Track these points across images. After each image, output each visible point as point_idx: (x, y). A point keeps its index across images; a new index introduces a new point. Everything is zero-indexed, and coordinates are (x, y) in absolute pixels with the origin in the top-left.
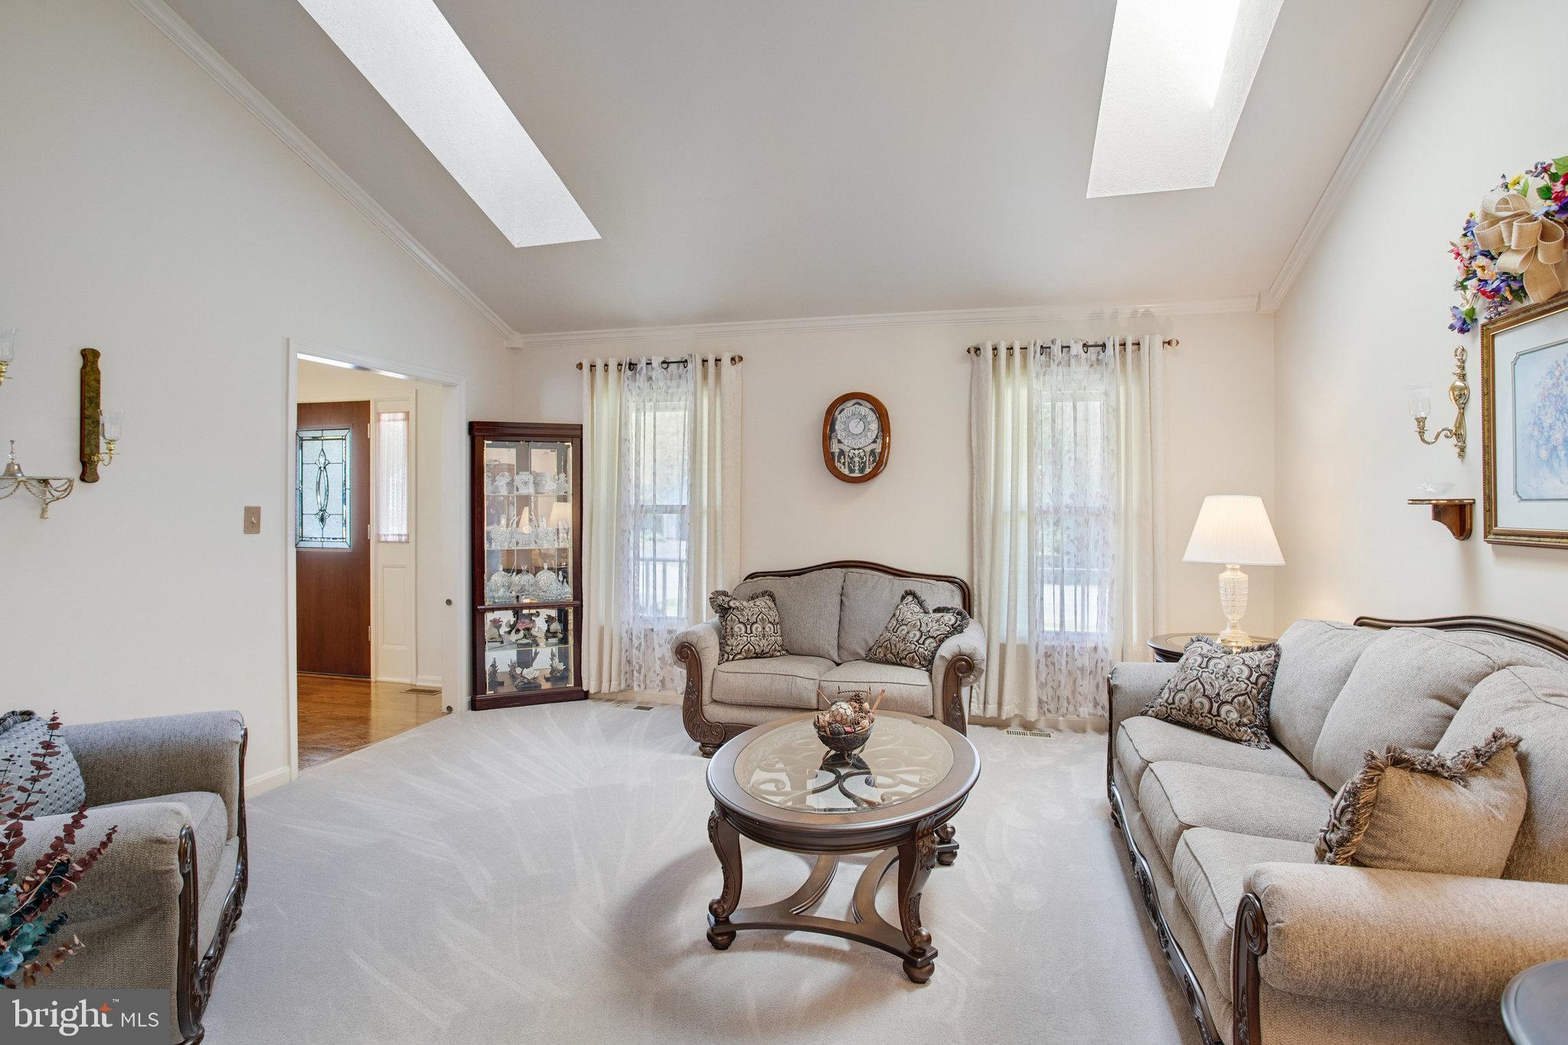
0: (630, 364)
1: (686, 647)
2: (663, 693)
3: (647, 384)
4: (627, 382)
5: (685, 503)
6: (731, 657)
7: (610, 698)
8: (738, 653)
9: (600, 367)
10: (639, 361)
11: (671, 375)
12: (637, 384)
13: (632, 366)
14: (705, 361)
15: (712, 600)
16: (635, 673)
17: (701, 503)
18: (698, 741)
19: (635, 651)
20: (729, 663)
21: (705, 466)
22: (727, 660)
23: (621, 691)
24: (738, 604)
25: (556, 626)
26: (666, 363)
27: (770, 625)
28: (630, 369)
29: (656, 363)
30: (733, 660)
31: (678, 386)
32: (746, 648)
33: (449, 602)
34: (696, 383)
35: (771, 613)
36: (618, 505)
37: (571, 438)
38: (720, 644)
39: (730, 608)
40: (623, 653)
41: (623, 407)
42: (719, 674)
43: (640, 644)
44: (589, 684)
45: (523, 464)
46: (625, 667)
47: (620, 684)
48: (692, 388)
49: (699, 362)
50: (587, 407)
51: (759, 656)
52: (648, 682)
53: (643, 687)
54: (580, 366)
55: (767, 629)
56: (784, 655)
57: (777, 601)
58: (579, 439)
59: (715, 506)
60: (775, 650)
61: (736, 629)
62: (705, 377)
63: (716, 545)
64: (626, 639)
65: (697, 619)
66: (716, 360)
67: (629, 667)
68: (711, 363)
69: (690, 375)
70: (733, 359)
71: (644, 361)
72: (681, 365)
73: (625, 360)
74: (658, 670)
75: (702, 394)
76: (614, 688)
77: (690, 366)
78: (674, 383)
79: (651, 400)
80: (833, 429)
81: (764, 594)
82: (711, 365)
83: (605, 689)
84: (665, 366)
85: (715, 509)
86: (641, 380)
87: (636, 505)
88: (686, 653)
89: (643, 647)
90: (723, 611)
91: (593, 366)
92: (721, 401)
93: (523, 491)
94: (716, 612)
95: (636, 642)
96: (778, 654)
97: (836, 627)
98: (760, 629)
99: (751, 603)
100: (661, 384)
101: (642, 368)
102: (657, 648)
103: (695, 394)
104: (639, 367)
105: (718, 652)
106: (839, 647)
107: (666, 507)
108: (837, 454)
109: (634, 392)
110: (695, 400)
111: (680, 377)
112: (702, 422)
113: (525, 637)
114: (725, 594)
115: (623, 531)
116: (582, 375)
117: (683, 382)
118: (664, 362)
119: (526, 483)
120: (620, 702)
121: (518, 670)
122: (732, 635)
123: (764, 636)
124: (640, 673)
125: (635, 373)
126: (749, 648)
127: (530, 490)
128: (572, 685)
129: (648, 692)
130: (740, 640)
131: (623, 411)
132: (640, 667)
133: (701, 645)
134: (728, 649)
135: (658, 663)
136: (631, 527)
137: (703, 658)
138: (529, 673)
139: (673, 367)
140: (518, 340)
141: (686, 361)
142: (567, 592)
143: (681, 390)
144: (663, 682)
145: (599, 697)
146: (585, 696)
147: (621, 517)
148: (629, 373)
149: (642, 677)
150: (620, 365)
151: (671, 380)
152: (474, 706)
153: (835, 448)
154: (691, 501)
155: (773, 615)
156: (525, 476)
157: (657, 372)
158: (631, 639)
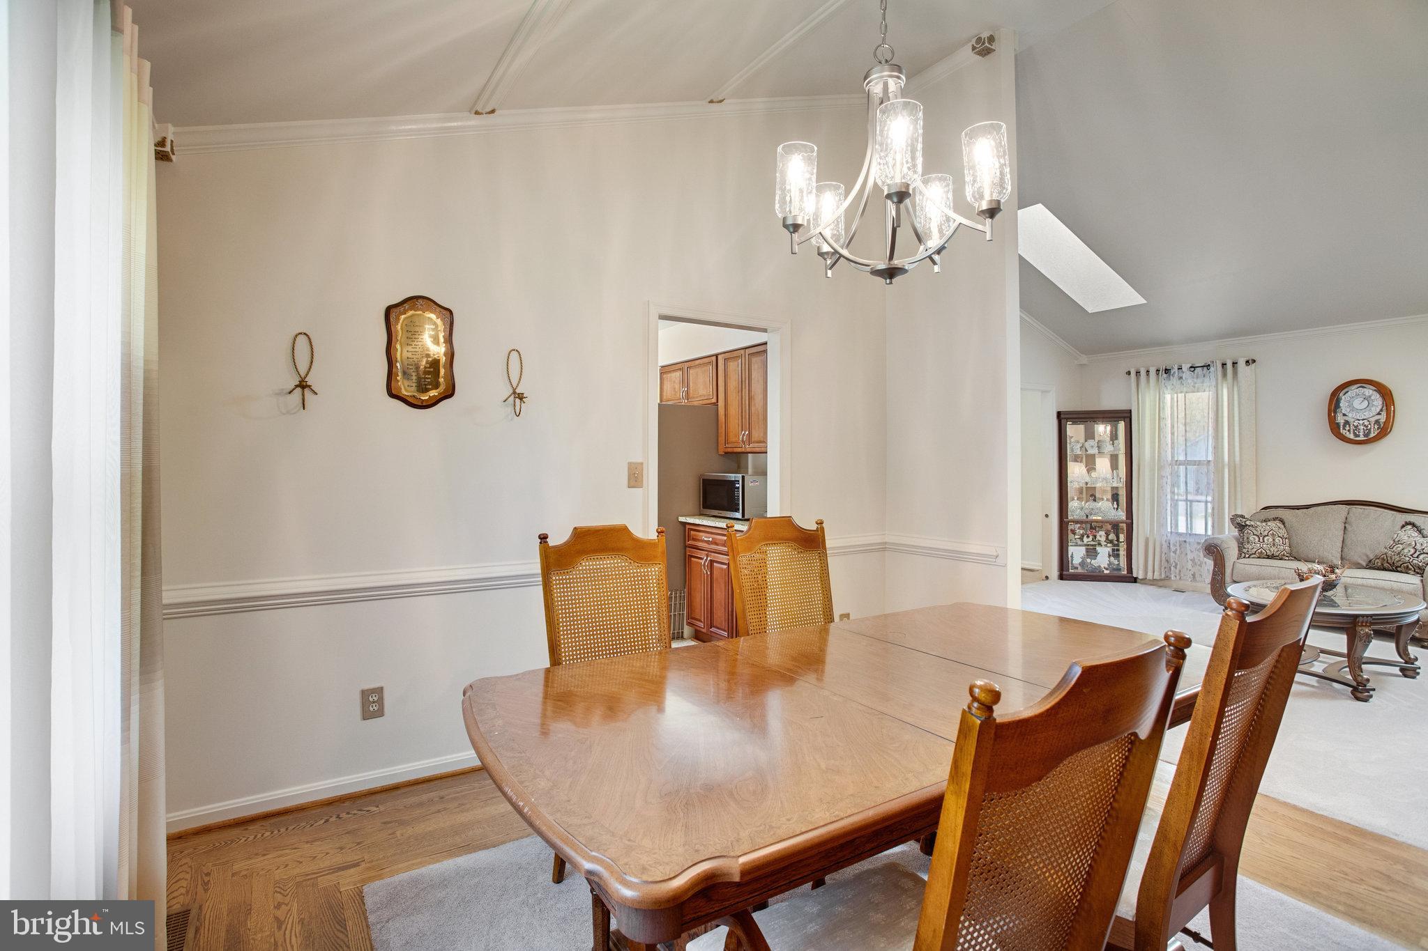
0: (1166, 370)
1: (1213, 546)
2: (1194, 584)
3: (1179, 382)
4: (1163, 381)
5: (1210, 458)
6: (1247, 556)
7: (1154, 583)
8: (1253, 554)
9: (1143, 373)
10: (1173, 368)
11: (1198, 375)
12: (1171, 382)
13: (1167, 371)
14: (1224, 365)
15: (1232, 520)
16: (1172, 568)
17: (1223, 459)
18: (1222, 605)
19: (1172, 554)
20: (1246, 559)
21: (1226, 434)
22: (1244, 557)
23: (1161, 580)
24: (1252, 523)
25: (1112, 536)
26: (1193, 368)
27: (1280, 539)
28: (1165, 373)
29: (1185, 367)
30: (1249, 557)
31: (1203, 382)
32: (1259, 551)
33: (1047, 516)
34: (1217, 379)
35: (1281, 531)
36: (1159, 460)
37: (1124, 418)
38: (1239, 547)
39: (1247, 525)
40: (1163, 555)
41: (1161, 397)
42: (1237, 565)
43: (1176, 549)
44: (1138, 572)
45: (1090, 435)
46: (1164, 564)
47: (1161, 574)
48: (1214, 383)
49: (1219, 366)
50: (1134, 398)
51: (1272, 557)
52: (1182, 575)
53: (1178, 577)
54: (1129, 373)
55: (1277, 540)
56: (1291, 560)
57: (1286, 524)
58: (1129, 419)
59: (1234, 461)
60: (1284, 555)
61: (1251, 538)
62: (1225, 375)
63: (1235, 487)
64: (1165, 546)
65: (1221, 531)
66: (1233, 363)
67: (1167, 564)
68: (1229, 366)
69: (1212, 375)
70: (1247, 362)
71: (1176, 368)
72: (1205, 368)
73: (1162, 368)
74: (1190, 567)
75: (1222, 386)
76: (1157, 576)
77: (1212, 369)
78: (1199, 381)
79: (1181, 392)
80: (1337, 406)
81: (1275, 519)
82: (1229, 368)
83: (1150, 576)
84: (1193, 369)
85: (1235, 464)
86: (1174, 380)
87: (1172, 460)
88: (1213, 551)
89: (1178, 552)
90: (1242, 527)
91: (1138, 373)
92: (1239, 391)
93: (1090, 452)
94: (1235, 527)
95: (1173, 548)
96: (1287, 558)
97: (1340, 545)
98: (1271, 540)
99: (1264, 524)
100: (1190, 381)
101: (1175, 372)
102: (1189, 552)
103: (1217, 386)
104: (1172, 372)
105: (1237, 549)
106: (1342, 559)
107: (1195, 461)
108: (1342, 424)
109: (1169, 388)
110: (1217, 391)
111: (1204, 376)
112: (1222, 405)
113: (1093, 540)
114: (1243, 517)
115: (1163, 477)
116: (1130, 378)
117: (1207, 380)
118: (1191, 367)
119: (1092, 447)
120: (1161, 587)
121: (1089, 560)
122: (1248, 542)
123: (1274, 545)
124: (1176, 568)
125: (1170, 375)
126: (1261, 552)
127: (1094, 451)
128: (1126, 573)
129: (1182, 582)
130: (1254, 544)
131: (1161, 400)
132: (1176, 564)
133: (1224, 546)
134: (1245, 551)
135: (1190, 563)
136: (1168, 474)
137: (1225, 554)
138: (1095, 563)
139: (1198, 370)
140: (1084, 359)
141: (1209, 365)
142: (1121, 515)
143: (1205, 384)
144: (1194, 575)
145: (1145, 581)
146: (1135, 580)
147: (1161, 468)
148: (1165, 375)
149: (1177, 571)
150: (1158, 370)
151: (1197, 378)
152: (1061, 577)
153: (1340, 419)
154: (1215, 458)
155: (1283, 532)
156: (1091, 442)
157: (1186, 373)
158: (1169, 547)
